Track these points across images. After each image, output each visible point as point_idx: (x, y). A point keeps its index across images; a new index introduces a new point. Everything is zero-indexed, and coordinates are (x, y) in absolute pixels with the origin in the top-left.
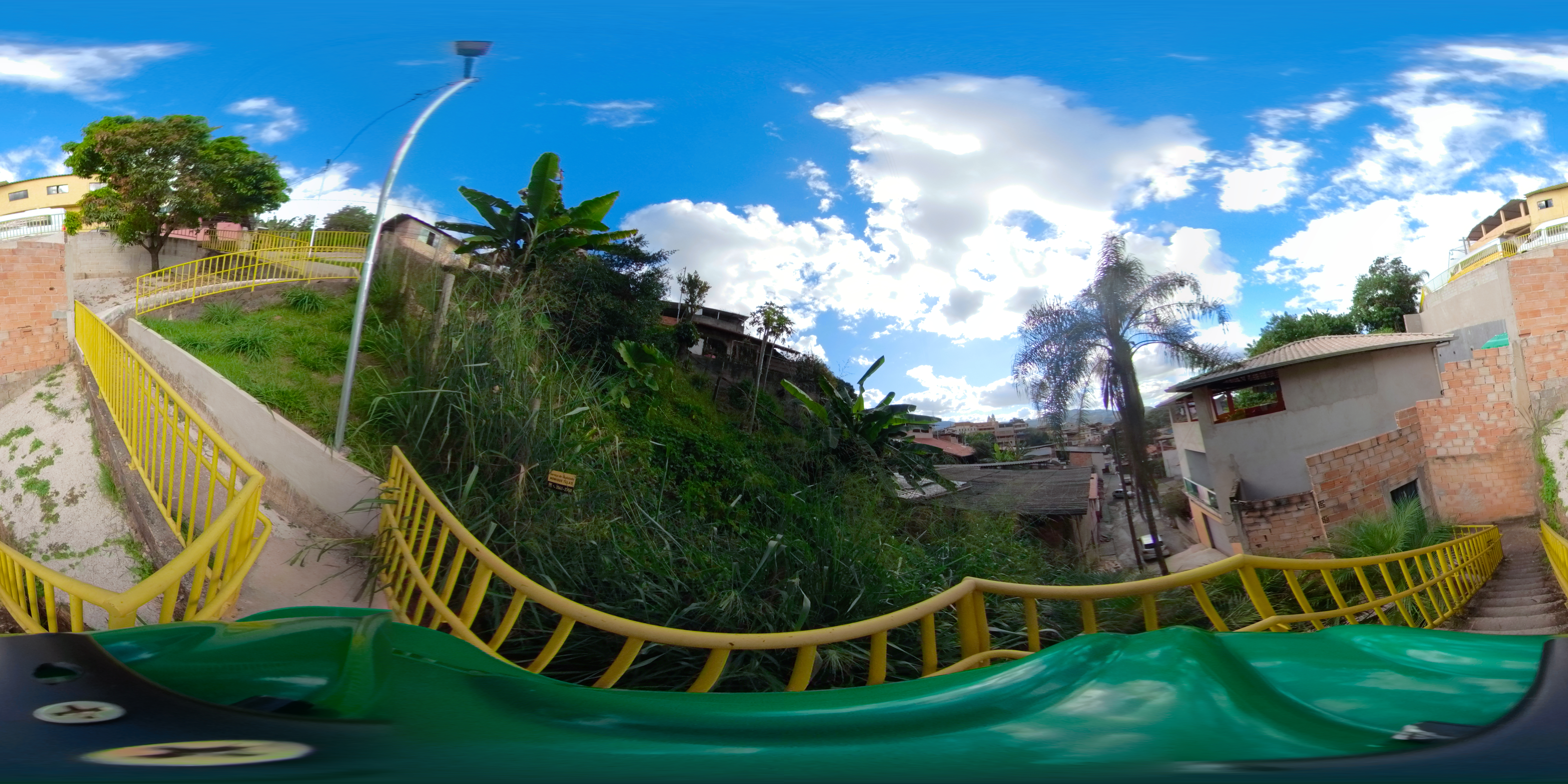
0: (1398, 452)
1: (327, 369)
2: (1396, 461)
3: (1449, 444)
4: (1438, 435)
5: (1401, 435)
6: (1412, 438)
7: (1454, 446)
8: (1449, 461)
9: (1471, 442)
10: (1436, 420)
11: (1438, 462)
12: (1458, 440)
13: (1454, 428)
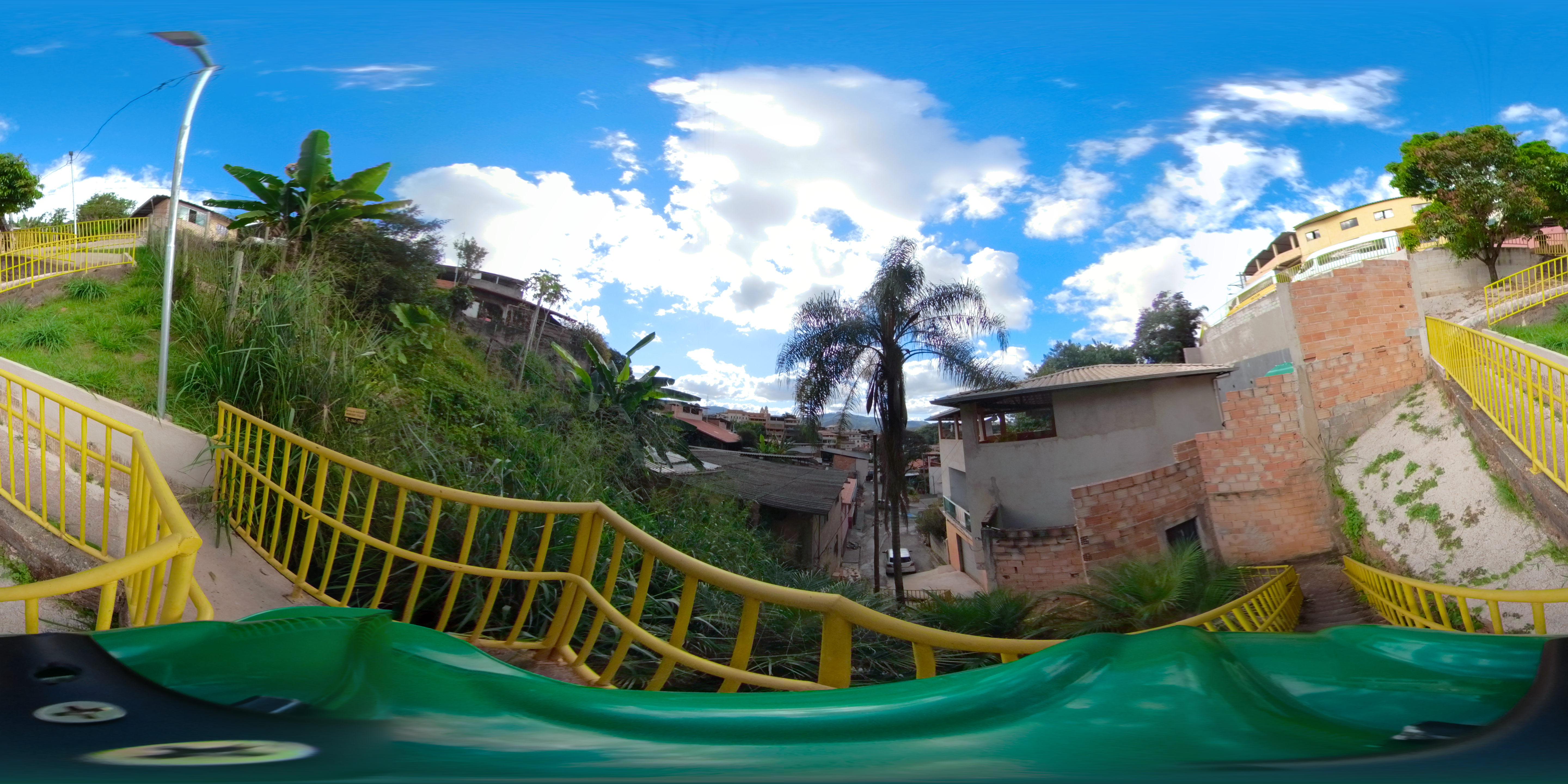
0: (1175, 487)
1: (128, 349)
2: (1173, 497)
3: (1232, 480)
4: (1220, 470)
5: (1179, 469)
6: (1191, 473)
7: (1238, 482)
8: (1232, 498)
9: (1256, 478)
10: (1218, 453)
11: (1221, 498)
12: (1242, 477)
13: (1237, 462)
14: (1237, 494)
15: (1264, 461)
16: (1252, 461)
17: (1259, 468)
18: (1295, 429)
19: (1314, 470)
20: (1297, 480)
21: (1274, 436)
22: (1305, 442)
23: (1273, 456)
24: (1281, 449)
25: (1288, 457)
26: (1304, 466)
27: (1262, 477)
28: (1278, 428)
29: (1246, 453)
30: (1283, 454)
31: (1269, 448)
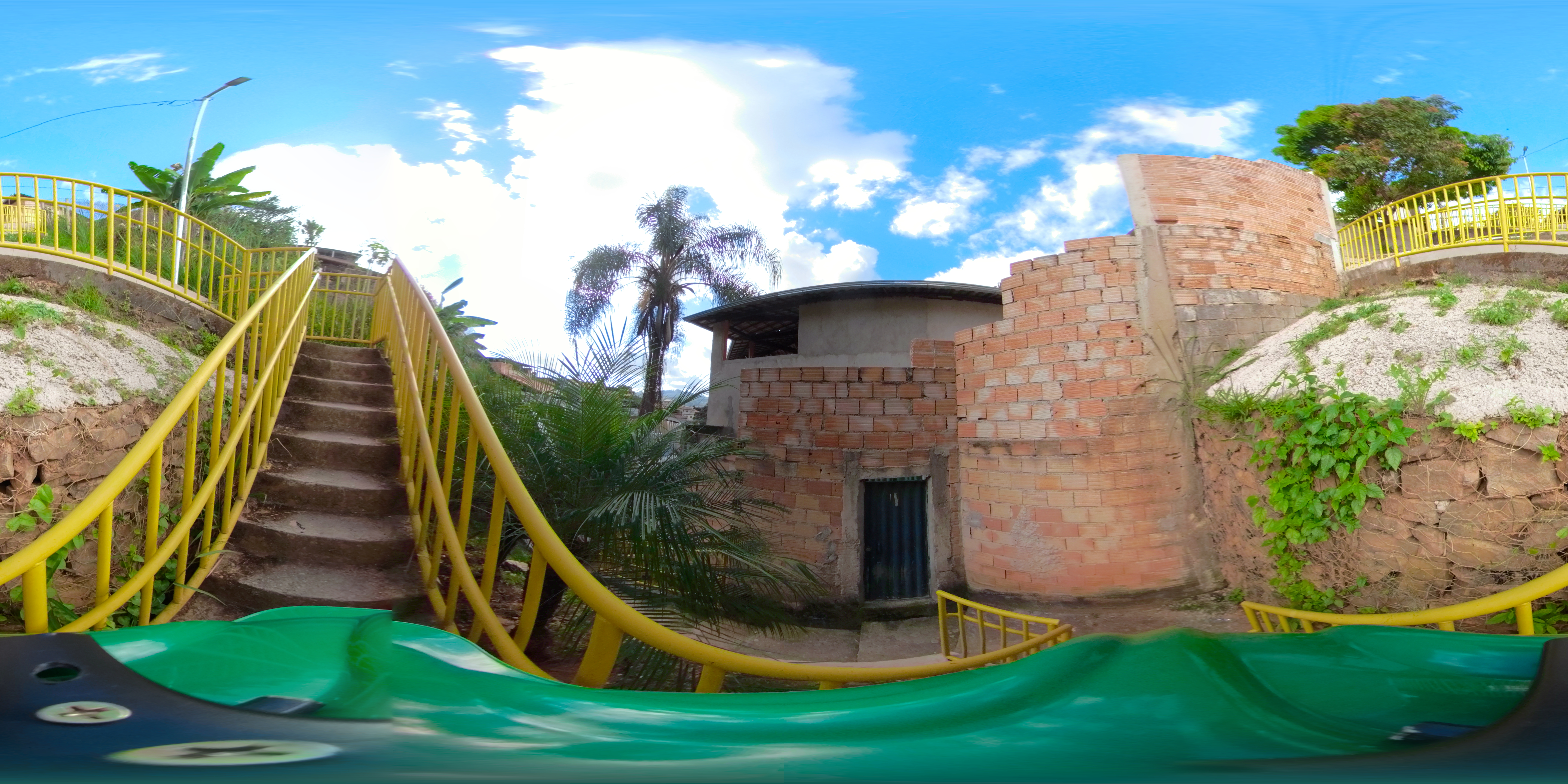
0: (897, 408)
2: (889, 424)
3: (1000, 414)
4: (985, 394)
5: (910, 379)
6: (933, 392)
7: (1011, 419)
8: (997, 452)
9: (1044, 413)
10: (984, 362)
11: (978, 451)
12: (1019, 409)
13: (1014, 378)
14: (1006, 445)
15: (1064, 377)
16: (1042, 375)
17: (1053, 392)
18: (1130, 315)
19: (1161, 406)
20: (1125, 426)
21: (1088, 328)
22: (1147, 342)
23: (1082, 366)
24: (1098, 353)
25: (1113, 370)
26: (1141, 393)
27: (1056, 411)
28: (1097, 312)
29: (1031, 358)
30: (1103, 362)
31: (1076, 350)
